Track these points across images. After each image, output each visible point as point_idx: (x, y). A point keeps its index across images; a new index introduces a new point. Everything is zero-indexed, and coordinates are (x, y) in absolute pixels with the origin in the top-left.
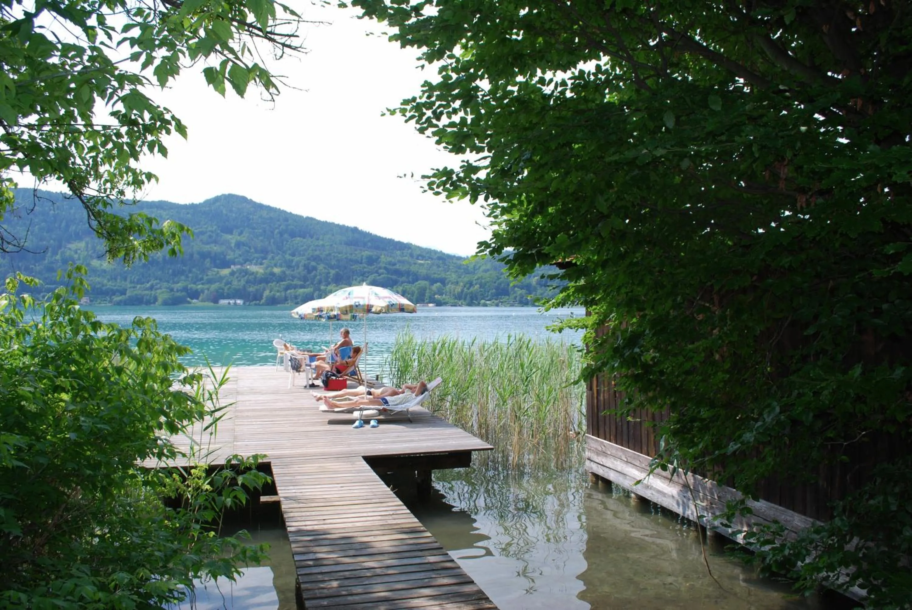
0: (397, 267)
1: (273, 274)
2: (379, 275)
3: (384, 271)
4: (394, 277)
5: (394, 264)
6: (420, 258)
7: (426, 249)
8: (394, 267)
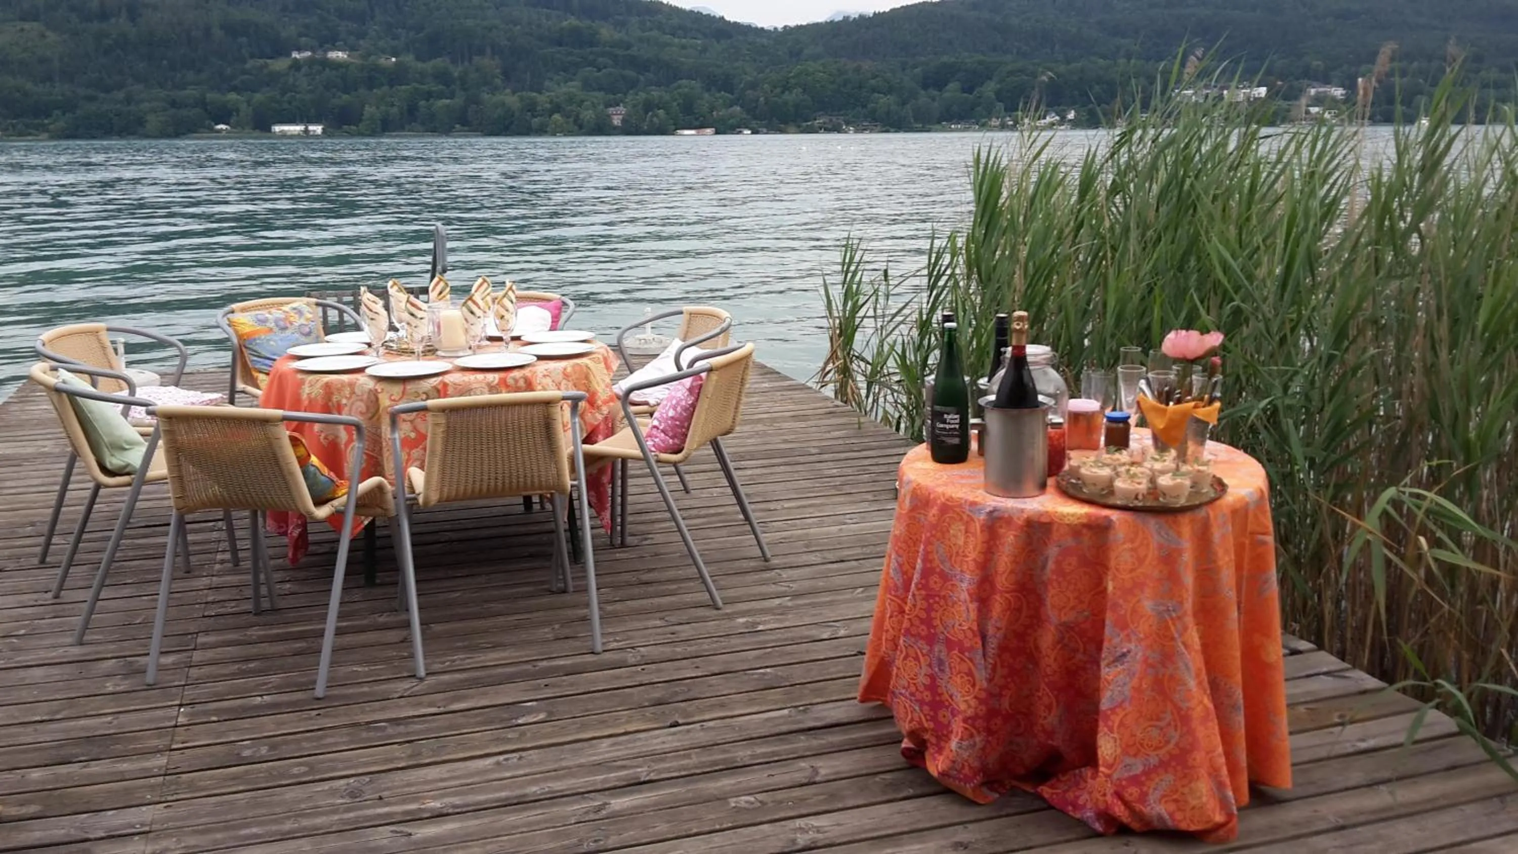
0: (634, 51)
1: (377, 69)
2: (599, 70)
3: (610, 62)
4: (630, 73)
5: (629, 46)
6: (680, 32)
7: (692, 12)
8: (629, 52)
